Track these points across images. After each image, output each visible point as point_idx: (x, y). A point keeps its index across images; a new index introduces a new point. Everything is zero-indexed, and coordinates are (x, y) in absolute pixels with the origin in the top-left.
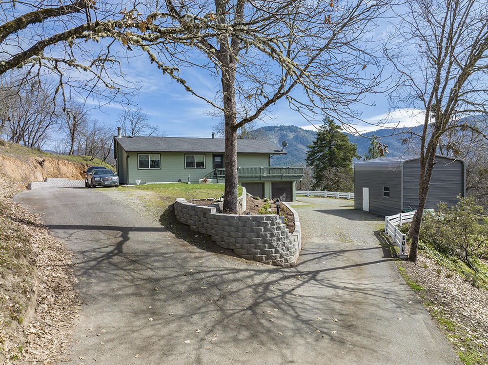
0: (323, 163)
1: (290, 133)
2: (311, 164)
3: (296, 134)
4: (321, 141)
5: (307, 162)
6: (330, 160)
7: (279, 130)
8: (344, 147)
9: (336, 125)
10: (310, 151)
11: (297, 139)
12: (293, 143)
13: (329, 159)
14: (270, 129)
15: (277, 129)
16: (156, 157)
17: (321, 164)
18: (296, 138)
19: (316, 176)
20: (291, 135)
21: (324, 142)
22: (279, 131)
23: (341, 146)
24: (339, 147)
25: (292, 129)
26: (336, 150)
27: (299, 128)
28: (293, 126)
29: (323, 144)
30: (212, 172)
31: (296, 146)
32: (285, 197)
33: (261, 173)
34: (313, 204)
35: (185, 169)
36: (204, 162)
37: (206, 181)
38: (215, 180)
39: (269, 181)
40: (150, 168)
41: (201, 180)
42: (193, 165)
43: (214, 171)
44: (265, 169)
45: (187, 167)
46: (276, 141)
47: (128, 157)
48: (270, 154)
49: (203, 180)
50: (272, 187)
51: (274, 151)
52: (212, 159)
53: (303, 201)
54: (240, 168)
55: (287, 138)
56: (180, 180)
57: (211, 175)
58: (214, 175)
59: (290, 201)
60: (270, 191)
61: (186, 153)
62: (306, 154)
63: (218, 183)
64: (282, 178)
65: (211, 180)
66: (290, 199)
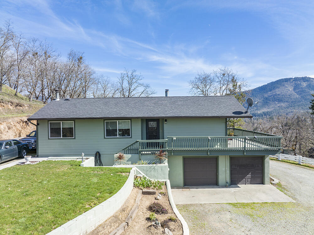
1: (303, 82)
3: (309, 83)
7: (293, 81)
11: (310, 87)
12: (306, 90)
14: (287, 80)
16: (67, 125)
20: (304, 84)
25: (305, 79)
27: (312, 78)
28: (306, 77)
30: (132, 145)
31: (309, 92)
32: (250, 177)
33: (209, 146)
34: (295, 199)
35: (105, 138)
36: (129, 129)
37: (120, 158)
38: (136, 156)
39: (226, 156)
40: (62, 138)
41: (117, 155)
42: (115, 133)
43: (134, 143)
44: (215, 140)
45: (107, 136)
46: (291, 89)
47: (38, 124)
48: (226, 118)
49: (118, 155)
50: (231, 163)
51: (233, 113)
52: (141, 125)
53: (283, 183)
54: (175, 139)
55: (301, 86)
56: (98, 152)
57: (132, 148)
58: (136, 148)
59: (260, 183)
60: (227, 169)
61: (105, 119)
62: (311, 102)
63: (140, 159)
64: (244, 152)
65: (129, 156)
66: (259, 180)
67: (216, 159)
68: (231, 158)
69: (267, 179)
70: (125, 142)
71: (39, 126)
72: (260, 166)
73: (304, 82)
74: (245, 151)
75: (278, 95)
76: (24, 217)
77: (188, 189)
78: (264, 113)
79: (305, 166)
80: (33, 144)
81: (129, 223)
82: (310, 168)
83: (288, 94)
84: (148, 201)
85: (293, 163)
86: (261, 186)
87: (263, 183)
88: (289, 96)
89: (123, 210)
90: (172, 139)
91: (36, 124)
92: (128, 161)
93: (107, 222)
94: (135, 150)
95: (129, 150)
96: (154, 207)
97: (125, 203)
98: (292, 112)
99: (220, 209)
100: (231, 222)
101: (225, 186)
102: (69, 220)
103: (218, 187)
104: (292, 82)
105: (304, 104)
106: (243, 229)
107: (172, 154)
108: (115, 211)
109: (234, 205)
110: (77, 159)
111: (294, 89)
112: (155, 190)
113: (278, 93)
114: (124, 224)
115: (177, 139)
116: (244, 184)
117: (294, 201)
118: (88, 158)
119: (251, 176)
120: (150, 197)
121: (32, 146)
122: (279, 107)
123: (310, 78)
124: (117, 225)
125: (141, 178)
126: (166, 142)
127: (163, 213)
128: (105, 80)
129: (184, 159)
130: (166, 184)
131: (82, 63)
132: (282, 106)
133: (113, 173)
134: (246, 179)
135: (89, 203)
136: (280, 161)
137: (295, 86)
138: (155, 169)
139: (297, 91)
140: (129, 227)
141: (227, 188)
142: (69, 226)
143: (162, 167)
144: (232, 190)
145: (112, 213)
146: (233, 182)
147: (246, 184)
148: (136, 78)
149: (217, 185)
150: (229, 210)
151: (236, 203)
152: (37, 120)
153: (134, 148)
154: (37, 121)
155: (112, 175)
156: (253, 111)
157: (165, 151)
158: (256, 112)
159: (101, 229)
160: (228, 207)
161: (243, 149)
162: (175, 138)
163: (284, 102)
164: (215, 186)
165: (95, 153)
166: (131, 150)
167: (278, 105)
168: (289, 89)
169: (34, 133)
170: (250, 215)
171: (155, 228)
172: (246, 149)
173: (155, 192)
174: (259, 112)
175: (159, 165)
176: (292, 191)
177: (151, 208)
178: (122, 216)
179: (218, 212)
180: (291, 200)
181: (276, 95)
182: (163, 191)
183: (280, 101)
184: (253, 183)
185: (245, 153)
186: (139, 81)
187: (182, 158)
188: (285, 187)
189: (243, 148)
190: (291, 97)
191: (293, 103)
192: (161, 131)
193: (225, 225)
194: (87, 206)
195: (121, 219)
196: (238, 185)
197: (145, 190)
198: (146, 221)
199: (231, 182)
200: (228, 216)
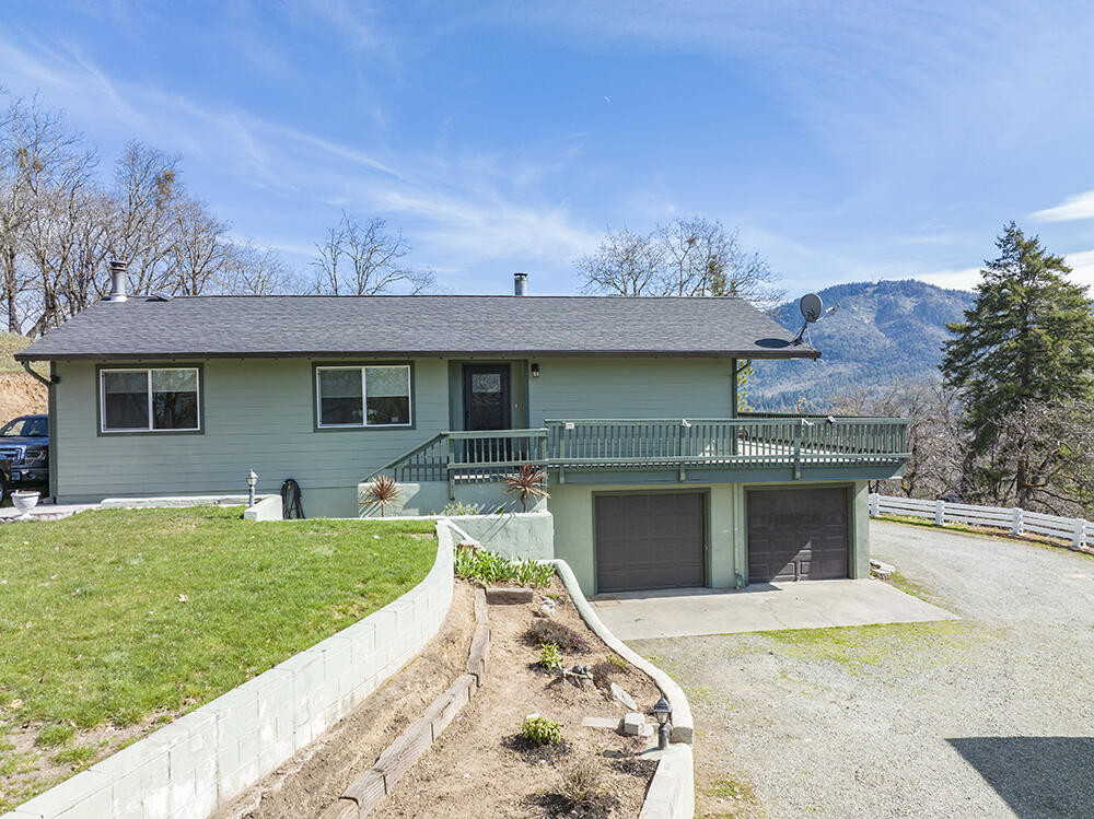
0: (1000, 378)
1: (904, 298)
2: (959, 382)
3: (920, 301)
4: (993, 309)
5: (947, 375)
6: (1023, 369)
7: (875, 292)
8: (1074, 326)
9: (1046, 255)
10: (957, 343)
11: (925, 313)
12: (914, 322)
13: (1019, 368)
14: (855, 290)
15: (870, 290)
17: (994, 382)
18: (922, 311)
19: (973, 420)
20: (908, 304)
21: (1001, 313)
22: (876, 295)
23: (1064, 322)
24: (1058, 328)
25: (911, 288)
26: (1045, 338)
27: (929, 286)
28: (912, 280)
29: (998, 318)
30: (423, 448)
31: (921, 330)
32: (809, 557)
33: (683, 452)
34: (956, 611)
35: (316, 429)
36: (407, 398)
37: (382, 494)
38: (439, 488)
39: (735, 485)
40: (151, 429)
41: (366, 484)
42: (354, 413)
43: (431, 443)
44: (701, 432)
45: (323, 422)
46: (867, 318)
47: (55, 379)
48: (733, 357)
49: (374, 484)
50: (748, 512)
51: (757, 343)
52: (447, 383)
53: (906, 574)
54: (573, 427)
55: (898, 311)
56: (293, 481)
57: (421, 462)
58: (437, 461)
59: (839, 574)
60: (736, 529)
61: (316, 359)
62: (942, 350)
63: (453, 499)
64: (794, 469)
65: (413, 488)
66: (837, 565)
67: (703, 498)
68: (751, 496)
69: (860, 563)
70: (394, 441)
71: (58, 387)
72: (840, 519)
73: (907, 296)
74: (798, 467)
75: (829, 337)
76: (119, 649)
77: (614, 602)
78: (784, 398)
79: (956, 529)
80: (23, 462)
81: (480, 676)
82: (973, 535)
83: (858, 334)
84: (516, 621)
85: (917, 524)
86: (843, 585)
87: (848, 573)
88: (862, 340)
89: (449, 640)
90: (562, 428)
91: (50, 380)
92: (406, 507)
93: (410, 673)
94: (433, 466)
95: (410, 467)
96: (546, 632)
97: (448, 621)
98: (871, 393)
99: (738, 649)
100: (785, 680)
101: (733, 589)
102: (293, 651)
103: (710, 590)
104: (871, 297)
105: (908, 368)
106: (830, 696)
107: (562, 480)
108: (426, 641)
109: (781, 636)
110: (219, 501)
111: (878, 320)
112: (527, 589)
113: (828, 331)
114: (466, 679)
115: (577, 427)
116: (789, 580)
117: (957, 618)
118: (260, 500)
119: (812, 554)
120: (515, 609)
121: (17, 470)
122: (830, 376)
123: (924, 285)
124: (445, 681)
125: (475, 549)
126: (541, 439)
127: (575, 649)
128: (262, 260)
129: (599, 499)
130: (556, 573)
131: (174, 195)
132: (840, 373)
133: (380, 534)
134: (796, 563)
135: (341, 607)
136: (877, 519)
137: (880, 311)
138: (507, 530)
139: (887, 325)
140: (482, 689)
141: (739, 592)
142: (305, 667)
143: (530, 522)
144: (758, 597)
145: (418, 647)
146: (758, 575)
147: (796, 580)
148: (383, 248)
149: (704, 586)
150: (769, 651)
151: (783, 632)
152: (54, 360)
153: (429, 462)
154: (53, 366)
155: (376, 537)
156: (750, 389)
157: (541, 467)
158: (760, 394)
159: (394, 691)
160: (762, 642)
161: (792, 460)
162: (570, 426)
163: (848, 360)
164: (700, 590)
165: (279, 485)
166: (418, 466)
167: (830, 370)
168: (862, 318)
169: (21, 425)
170: (837, 659)
171: (576, 685)
172: (802, 460)
173: (531, 595)
174: (769, 394)
175: (521, 514)
176: (941, 593)
177: (533, 639)
178: (452, 656)
179: (732, 656)
180: (945, 614)
181: (821, 337)
182: (554, 589)
183: (836, 356)
184: (818, 575)
185: (798, 475)
186: (394, 260)
187: (589, 496)
188: (917, 583)
189: (792, 456)
190: (868, 346)
191: (875, 366)
192: (515, 406)
193: (769, 688)
194: (337, 616)
195: (449, 664)
196: (771, 583)
197: (493, 589)
198: (533, 674)
199: (750, 576)
200: (771, 664)
